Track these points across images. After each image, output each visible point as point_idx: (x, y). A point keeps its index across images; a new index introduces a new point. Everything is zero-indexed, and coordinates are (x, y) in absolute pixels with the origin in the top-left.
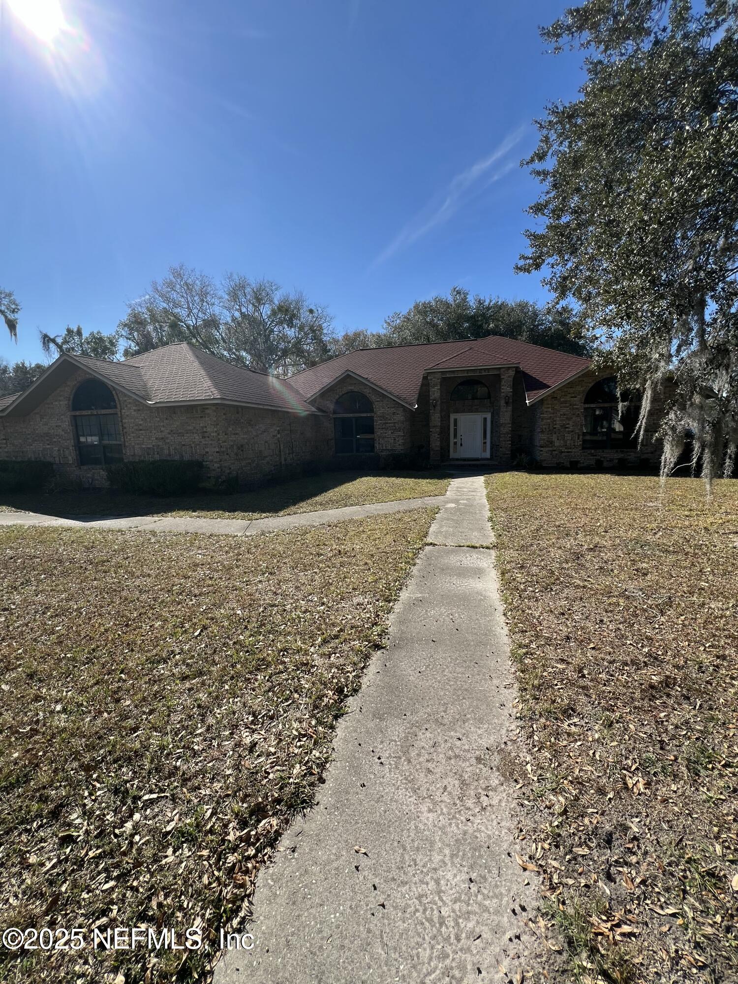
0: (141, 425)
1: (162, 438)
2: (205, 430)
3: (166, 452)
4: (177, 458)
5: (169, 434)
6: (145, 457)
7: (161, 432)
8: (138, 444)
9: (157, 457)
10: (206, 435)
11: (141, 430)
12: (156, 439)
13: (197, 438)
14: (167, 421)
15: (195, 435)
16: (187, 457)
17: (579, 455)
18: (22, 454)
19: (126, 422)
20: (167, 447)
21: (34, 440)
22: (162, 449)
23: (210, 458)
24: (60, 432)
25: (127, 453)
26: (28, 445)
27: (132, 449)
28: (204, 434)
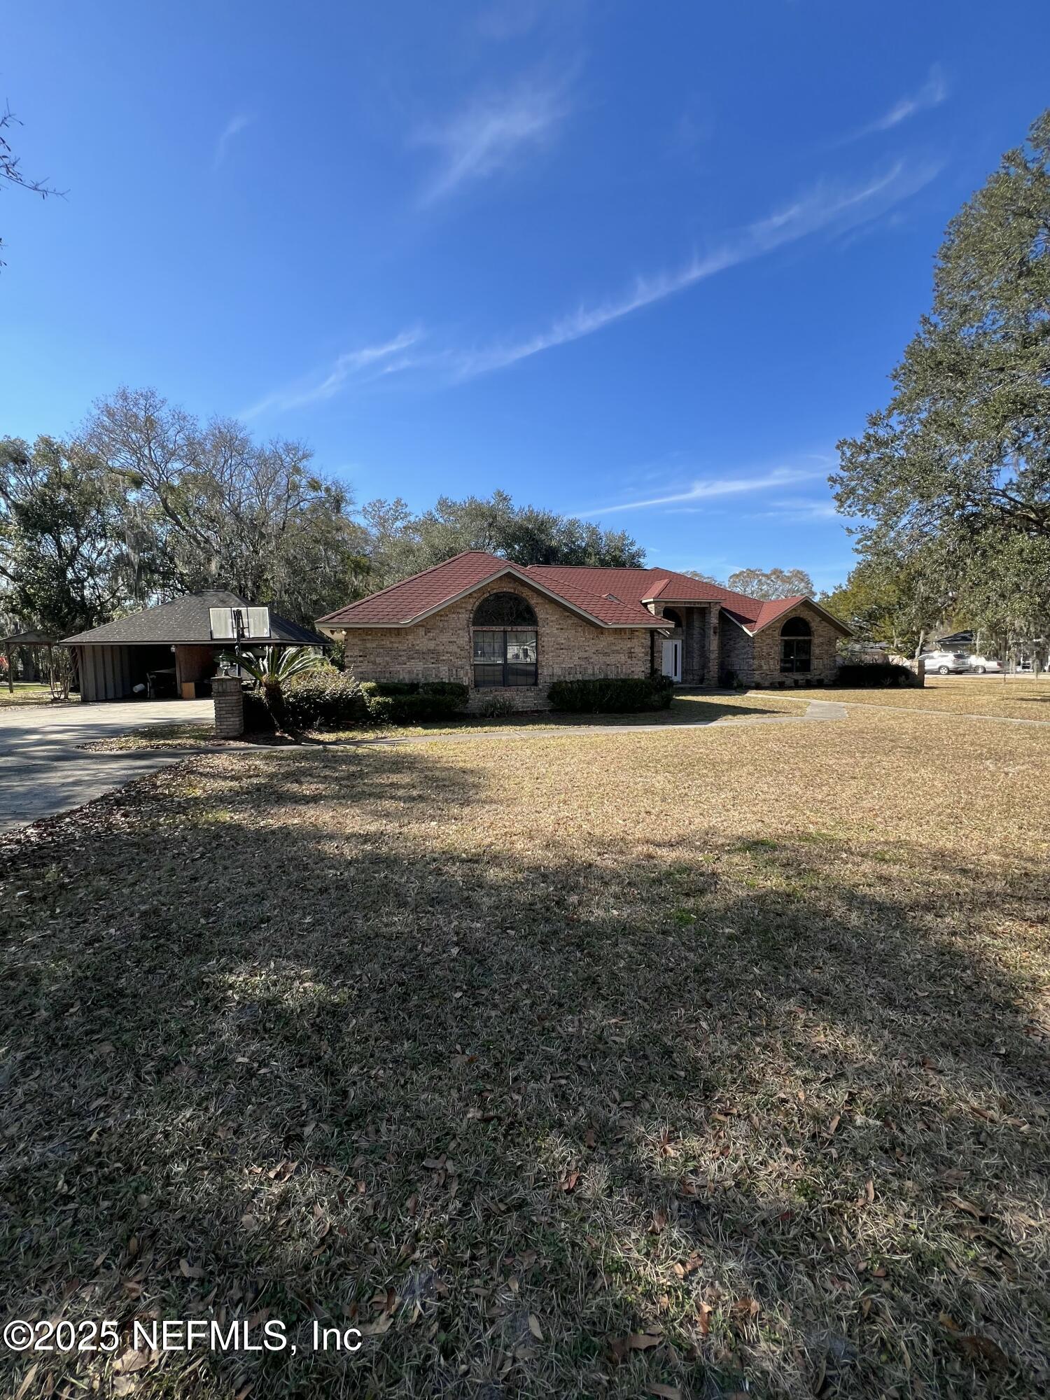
17: (778, 677)
18: (387, 675)
19: (545, 640)
20: (590, 667)
21: (410, 658)
22: (586, 669)
23: (636, 677)
24: (453, 648)
25: (545, 672)
26: (399, 664)
27: (550, 669)
28: (631, 654)
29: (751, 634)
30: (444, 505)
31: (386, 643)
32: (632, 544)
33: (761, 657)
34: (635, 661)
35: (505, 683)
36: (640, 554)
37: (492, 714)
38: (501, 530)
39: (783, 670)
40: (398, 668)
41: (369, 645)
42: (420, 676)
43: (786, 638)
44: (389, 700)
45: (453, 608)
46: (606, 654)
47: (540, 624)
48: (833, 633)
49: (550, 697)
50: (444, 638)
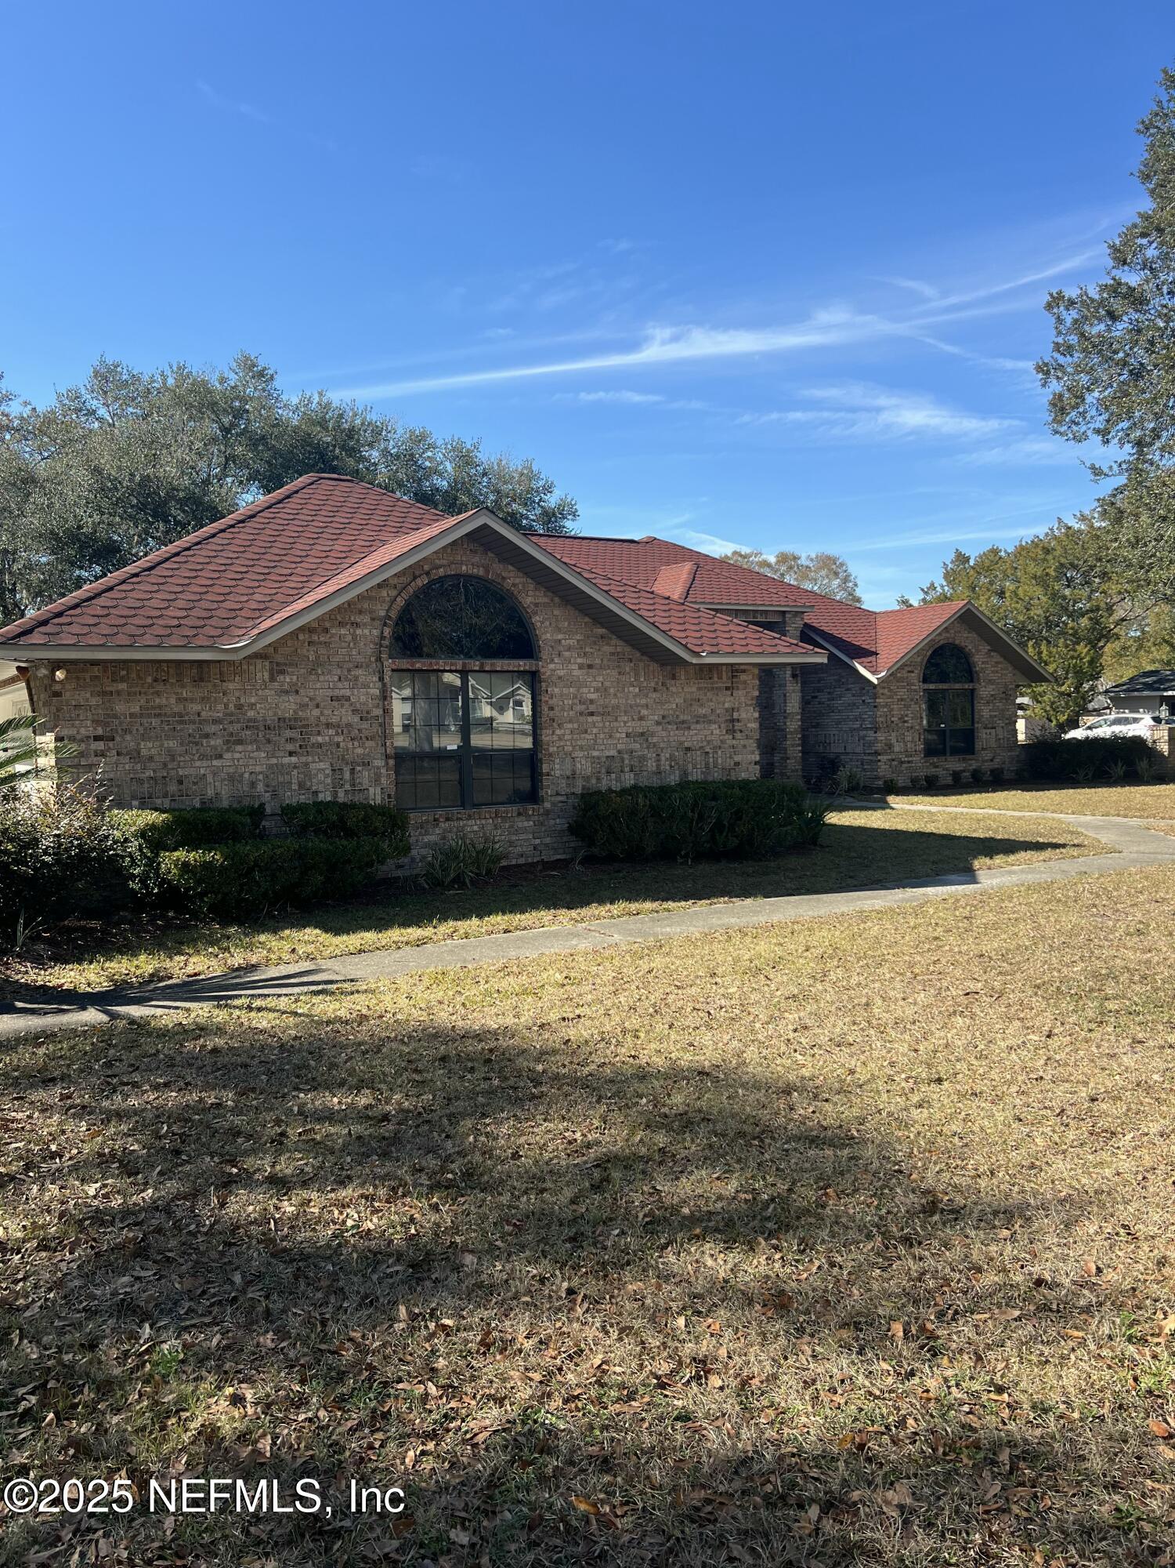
0: (592, 701)
1: (642, 734)
2: (736, 715)
3: (651, 765)
4: (673, 779)
5: (658, 723)
6: (598, 779)
7: (641, 718)
8: (581, 748)
9: (629, 780)
10: (738, 726)
11: (592, 714)
12: (628, 735)
13: (716, 731)
14: (654, 695)
15: (714, 726)
16: (696, 775)
17: (921, 767)
18: (173, 788)
19: (556, 694)
20: (652, 755)
21: (232, 741)
22: (643, 758)
23: (743, 775)
24: (345, 715)
25: (555, 770)
26: (203, 757)
27: (568, 760)
28: (732, 725)
29: (874, 679)
30: (107, 379)
31: (168, 700)
32: (548, 489)
33: (889, 727)
34: (740, 740)
35: (465, 798)
36: (566, 511)
37: (459, 881)
38: (257, 442)
39: (930, 751)
40: (202, 767)
41: (120, 708)
42: (260, 787)
43: (932, 686)
44: (215, 856)
45: (344, 614)
46: (683, 725)
47: (544, 655)
48: (1009, 675)
49: (575, 830)
50: (322, 686)
